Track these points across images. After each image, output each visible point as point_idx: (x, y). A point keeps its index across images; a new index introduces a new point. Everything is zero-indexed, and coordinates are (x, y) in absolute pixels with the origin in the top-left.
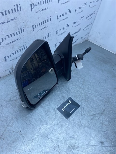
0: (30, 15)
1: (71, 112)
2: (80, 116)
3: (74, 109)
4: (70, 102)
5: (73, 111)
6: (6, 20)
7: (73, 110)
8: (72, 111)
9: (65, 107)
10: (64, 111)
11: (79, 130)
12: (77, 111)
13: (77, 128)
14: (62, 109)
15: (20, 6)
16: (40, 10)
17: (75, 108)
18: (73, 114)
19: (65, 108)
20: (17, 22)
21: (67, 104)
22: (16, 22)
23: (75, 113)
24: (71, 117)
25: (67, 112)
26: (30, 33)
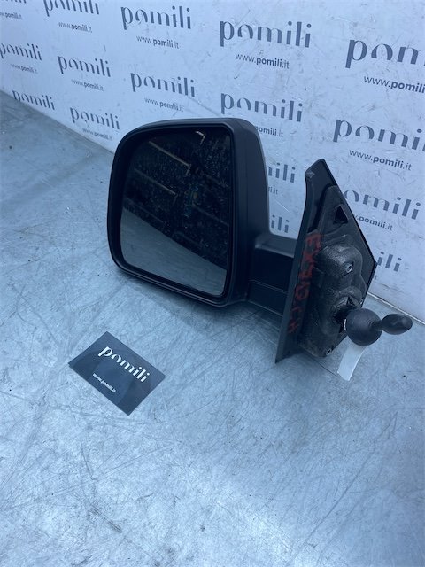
0: (338, 77)
1: (97, 377)
2: (82, 408)
3: (110, 388)
4: (142, 375)
5: (103, 382)
6: (255, 55)
7: (105, 384)
8: (100, 380)
9: (117, 358)
10: (100, 355)
11: (26, 400)
12: (104, 399)
13: (34, 395)
14: (107, 348)
15: (309, 31)
16: (390, 78)
17: (114, 391)
18: (90, 386)
19: (113, 357)
20: (285, 79)
21: (128, 365)
22: (281, 75)
23: (94, 391)
24: (76, 376)
25: (98, 363)
26: (321, 139)
